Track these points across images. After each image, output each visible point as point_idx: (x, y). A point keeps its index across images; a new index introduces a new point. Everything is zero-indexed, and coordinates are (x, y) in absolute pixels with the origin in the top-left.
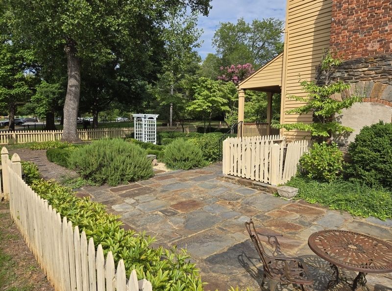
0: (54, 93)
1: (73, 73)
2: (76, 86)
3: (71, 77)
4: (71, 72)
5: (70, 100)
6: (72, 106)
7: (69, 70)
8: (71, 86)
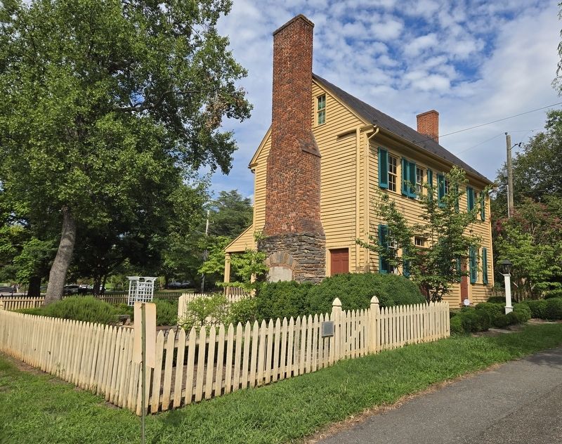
0: (44, 253)
1: (67, 233)
2: (68, 247)
3: (64, 237)
4: (66, 231)
5: (59, 262)
6: (60, 268)
7: (64, 230)
8: (63, 247)
